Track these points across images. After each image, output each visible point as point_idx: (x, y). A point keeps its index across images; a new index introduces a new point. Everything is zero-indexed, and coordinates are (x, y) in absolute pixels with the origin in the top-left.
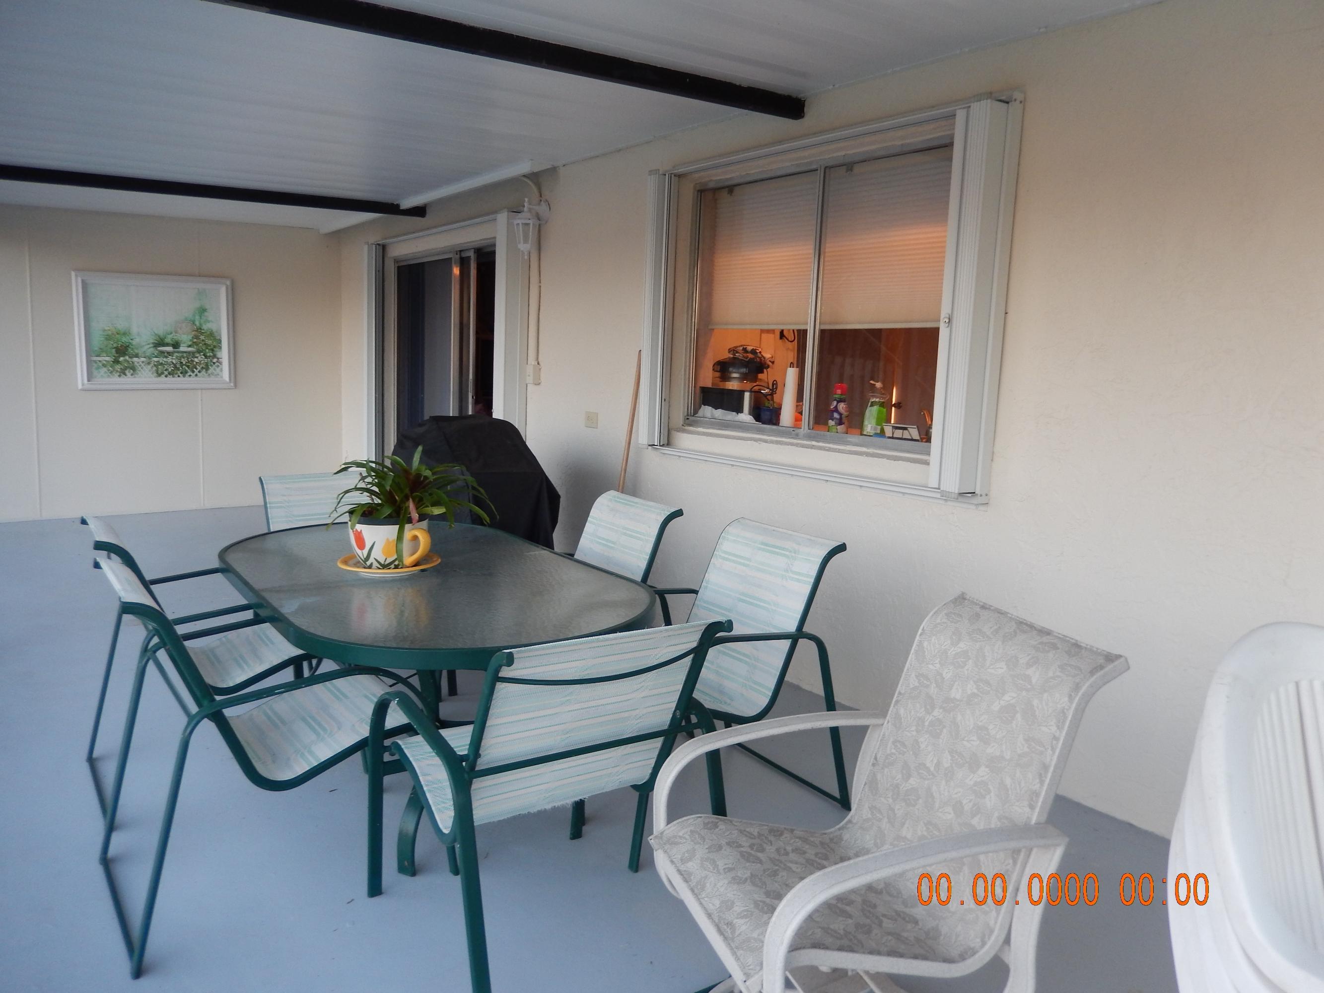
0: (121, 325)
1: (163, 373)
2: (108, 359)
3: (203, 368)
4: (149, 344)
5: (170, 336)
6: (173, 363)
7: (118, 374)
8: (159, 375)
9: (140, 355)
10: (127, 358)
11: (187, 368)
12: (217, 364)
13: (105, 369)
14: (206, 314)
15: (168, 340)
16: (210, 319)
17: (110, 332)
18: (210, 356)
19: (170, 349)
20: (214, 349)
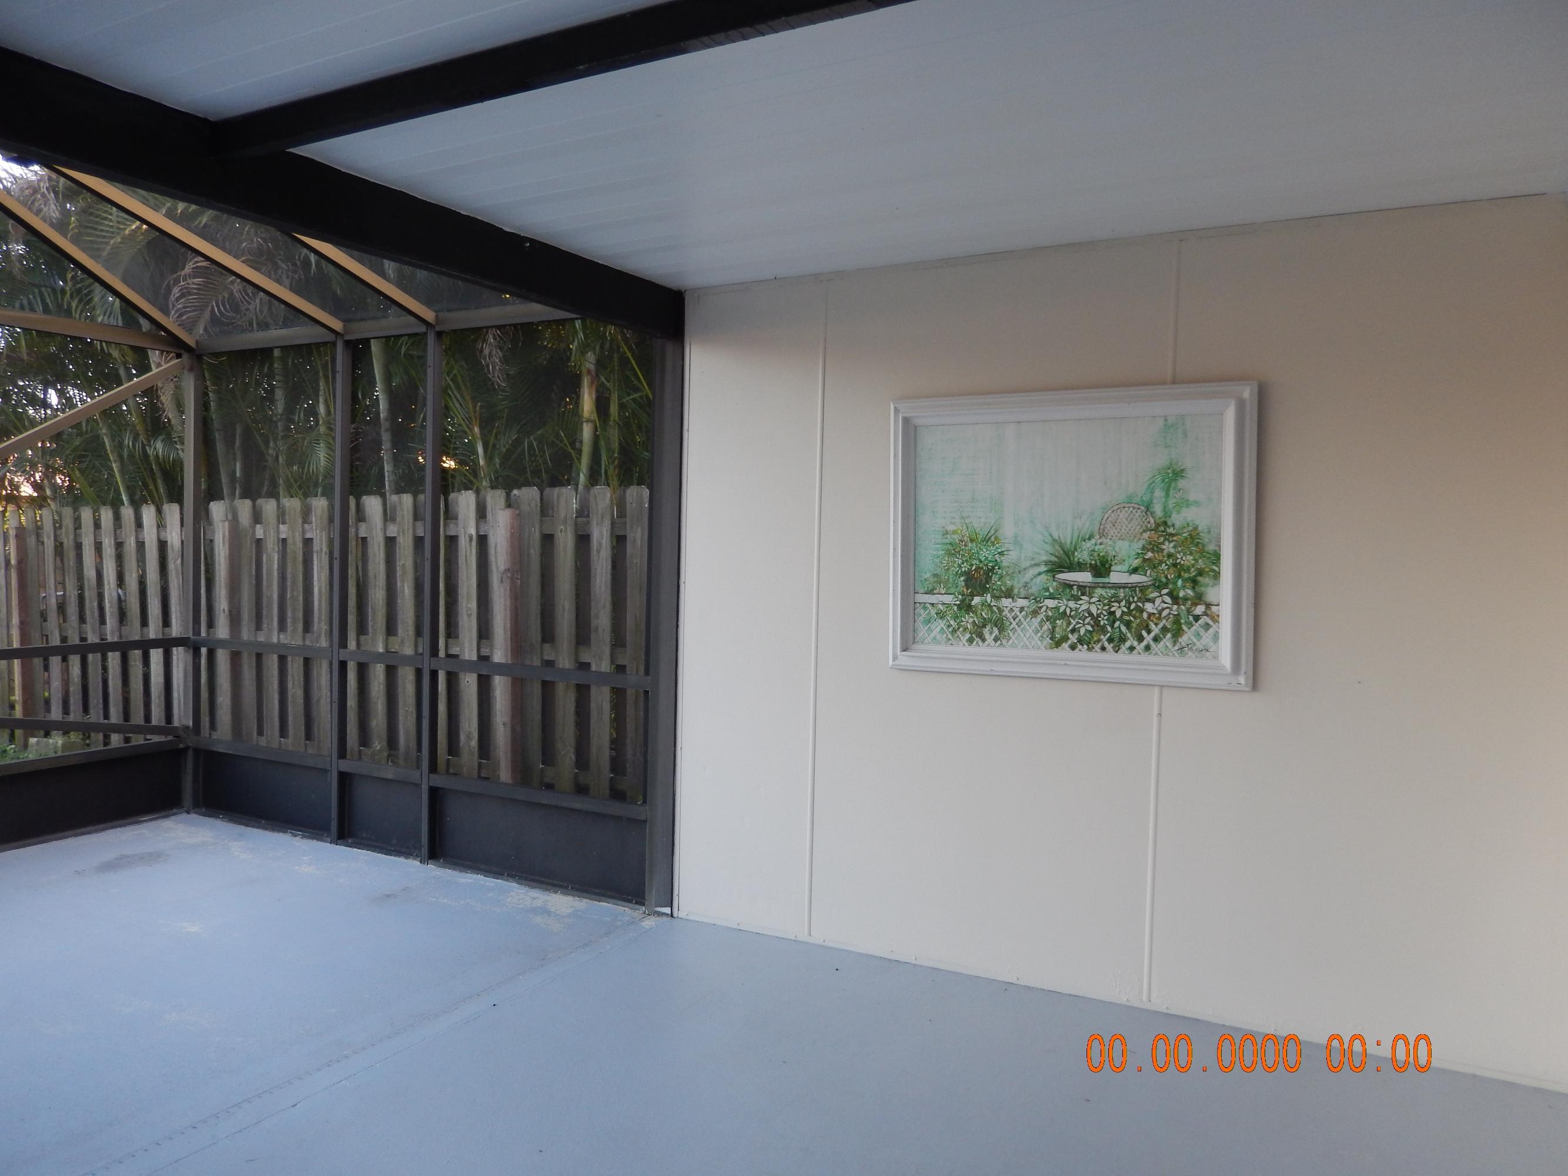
0: (981, 521)
1: (1065, 639)
2: (948, 599)
3: (1165, 630)
4: (1037, 565)
5: (1088, 545)
6: (1091, 614)
7: (968, 636)
8: (1058, 644)
9: (1016, 591)
10: (989, 598)
11: (1123, 629)
12: (1204, 619)
13: (942, 624)
14: (1181, 483)
15: (1083, 555)
16: (1192, 497)
17: (955, 536)
18: (1186, 599)
19: (1085, 577)
20: (1199, 578)
